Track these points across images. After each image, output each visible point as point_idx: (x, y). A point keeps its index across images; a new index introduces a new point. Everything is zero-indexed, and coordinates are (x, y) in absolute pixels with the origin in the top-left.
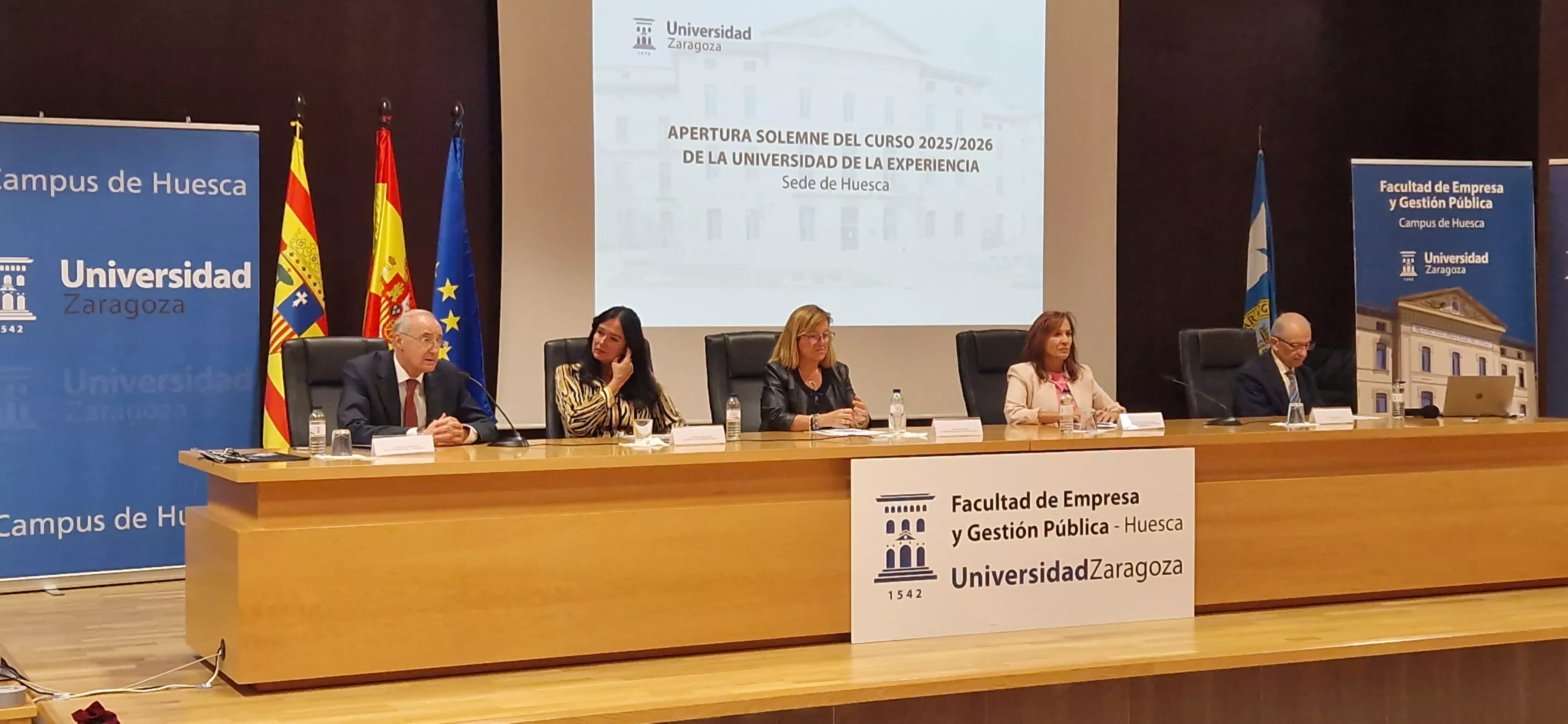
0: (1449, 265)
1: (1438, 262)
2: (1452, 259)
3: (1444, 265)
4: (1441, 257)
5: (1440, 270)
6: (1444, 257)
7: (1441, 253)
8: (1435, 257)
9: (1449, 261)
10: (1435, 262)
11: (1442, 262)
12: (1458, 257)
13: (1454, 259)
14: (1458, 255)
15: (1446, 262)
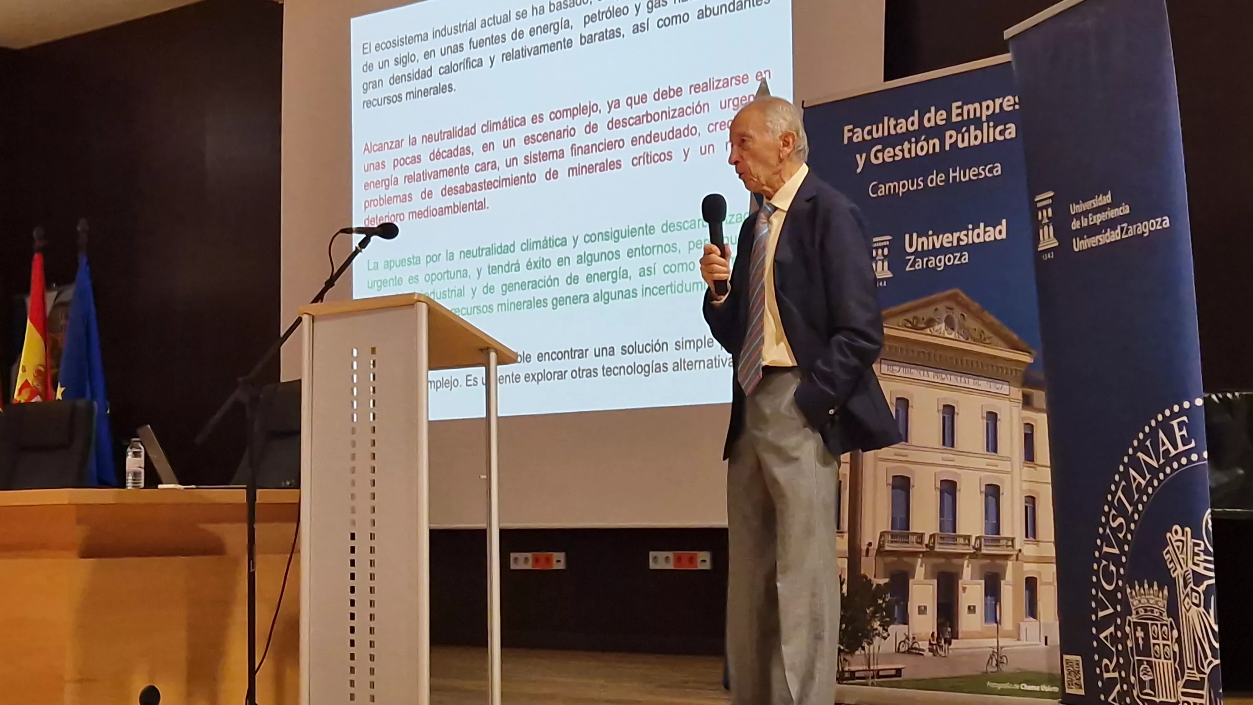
0: (943, 250)
1: (925, 248)
2: (947, 239)
3: (935, 252)
4: (930, 238)
5: (928, 261)
6: (935, 237)
7: (930, 232)
8: (920, 240)
9: (942, 244)
10: (920, 249)
11: (931, 247)
12: (956, 235)
13: (950, 239)
14: (956, 232)
15: (938, 246)
